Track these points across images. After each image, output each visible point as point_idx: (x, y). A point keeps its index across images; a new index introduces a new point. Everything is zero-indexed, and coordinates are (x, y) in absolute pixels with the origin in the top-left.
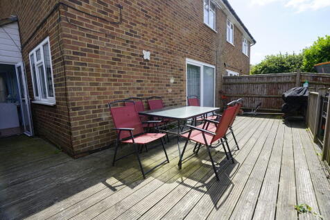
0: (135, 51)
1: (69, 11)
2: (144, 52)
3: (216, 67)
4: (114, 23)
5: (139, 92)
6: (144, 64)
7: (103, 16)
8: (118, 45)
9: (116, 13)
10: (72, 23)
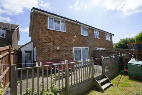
0: (54, 48)
1: (39, 43)
2: (57, 48)
3: (89, 48)
4: (48, 43)
5: (55, 58)
6: (57, 51)
7: (46, 42)
8: (49, 47)
9: (49, 40)
10: (39, 45)
